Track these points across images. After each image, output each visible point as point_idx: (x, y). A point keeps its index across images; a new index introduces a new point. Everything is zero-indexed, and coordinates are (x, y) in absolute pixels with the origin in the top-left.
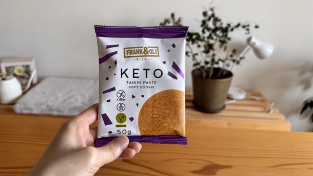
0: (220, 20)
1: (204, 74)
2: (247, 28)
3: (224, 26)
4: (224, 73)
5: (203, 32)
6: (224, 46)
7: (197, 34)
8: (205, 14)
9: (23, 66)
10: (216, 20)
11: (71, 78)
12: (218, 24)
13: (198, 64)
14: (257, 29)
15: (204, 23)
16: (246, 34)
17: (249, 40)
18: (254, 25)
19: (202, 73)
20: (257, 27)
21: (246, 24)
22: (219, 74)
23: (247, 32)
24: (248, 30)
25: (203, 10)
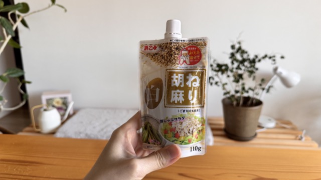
0: (246, 52)
1: (235, 103)
2: (274, 58)
3: (252, 57)
4: (254, 101)
5: (233, 63)
6: (253, 75)
7: (226, 65)
8: (233, 47)
9: (62, 98)
10: (243, 52)
11: (105, 108)
12: (245, 56)
13: (228, 93)
14: (283, 60)
15: (233, 55)
16: (272, 64)
17: (275, 69)
18: (280, 56)
19: (232, 102)
20: (282, 57)
21: (272, 55)
22: (250, 102)
23: (273, 62)
24: (274, 60)
25: (231, 44)
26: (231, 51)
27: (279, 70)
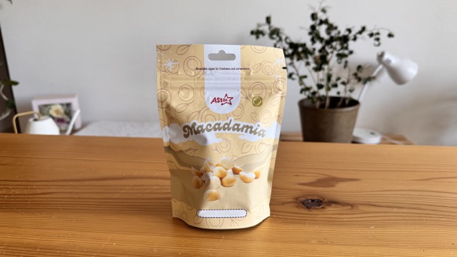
2: (377, 36)
5: (313, 41)
6: (344, 60)
7: (304, 45)
8: (314, 16)
9: (62, 105)
10: (331, 28)
12: (334, 33)
13: (307, 89)
15: (313, 28)
16: (375, 45)
17: (381, 56)
18: (387, 33)
20: (390, 35)
21: (375, 32)
23: (377, 43)
24: (378, 39)
25: (312, 12)
26: (311, 23)
27: (386, 57)
